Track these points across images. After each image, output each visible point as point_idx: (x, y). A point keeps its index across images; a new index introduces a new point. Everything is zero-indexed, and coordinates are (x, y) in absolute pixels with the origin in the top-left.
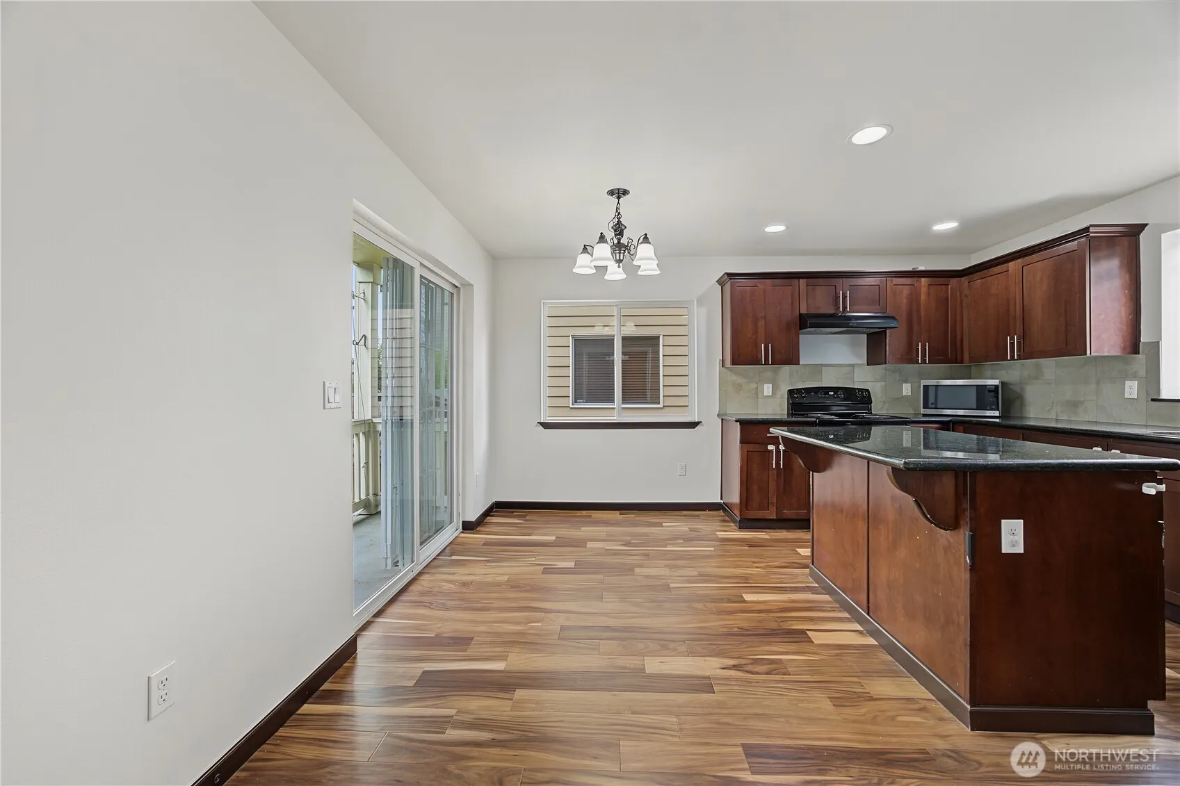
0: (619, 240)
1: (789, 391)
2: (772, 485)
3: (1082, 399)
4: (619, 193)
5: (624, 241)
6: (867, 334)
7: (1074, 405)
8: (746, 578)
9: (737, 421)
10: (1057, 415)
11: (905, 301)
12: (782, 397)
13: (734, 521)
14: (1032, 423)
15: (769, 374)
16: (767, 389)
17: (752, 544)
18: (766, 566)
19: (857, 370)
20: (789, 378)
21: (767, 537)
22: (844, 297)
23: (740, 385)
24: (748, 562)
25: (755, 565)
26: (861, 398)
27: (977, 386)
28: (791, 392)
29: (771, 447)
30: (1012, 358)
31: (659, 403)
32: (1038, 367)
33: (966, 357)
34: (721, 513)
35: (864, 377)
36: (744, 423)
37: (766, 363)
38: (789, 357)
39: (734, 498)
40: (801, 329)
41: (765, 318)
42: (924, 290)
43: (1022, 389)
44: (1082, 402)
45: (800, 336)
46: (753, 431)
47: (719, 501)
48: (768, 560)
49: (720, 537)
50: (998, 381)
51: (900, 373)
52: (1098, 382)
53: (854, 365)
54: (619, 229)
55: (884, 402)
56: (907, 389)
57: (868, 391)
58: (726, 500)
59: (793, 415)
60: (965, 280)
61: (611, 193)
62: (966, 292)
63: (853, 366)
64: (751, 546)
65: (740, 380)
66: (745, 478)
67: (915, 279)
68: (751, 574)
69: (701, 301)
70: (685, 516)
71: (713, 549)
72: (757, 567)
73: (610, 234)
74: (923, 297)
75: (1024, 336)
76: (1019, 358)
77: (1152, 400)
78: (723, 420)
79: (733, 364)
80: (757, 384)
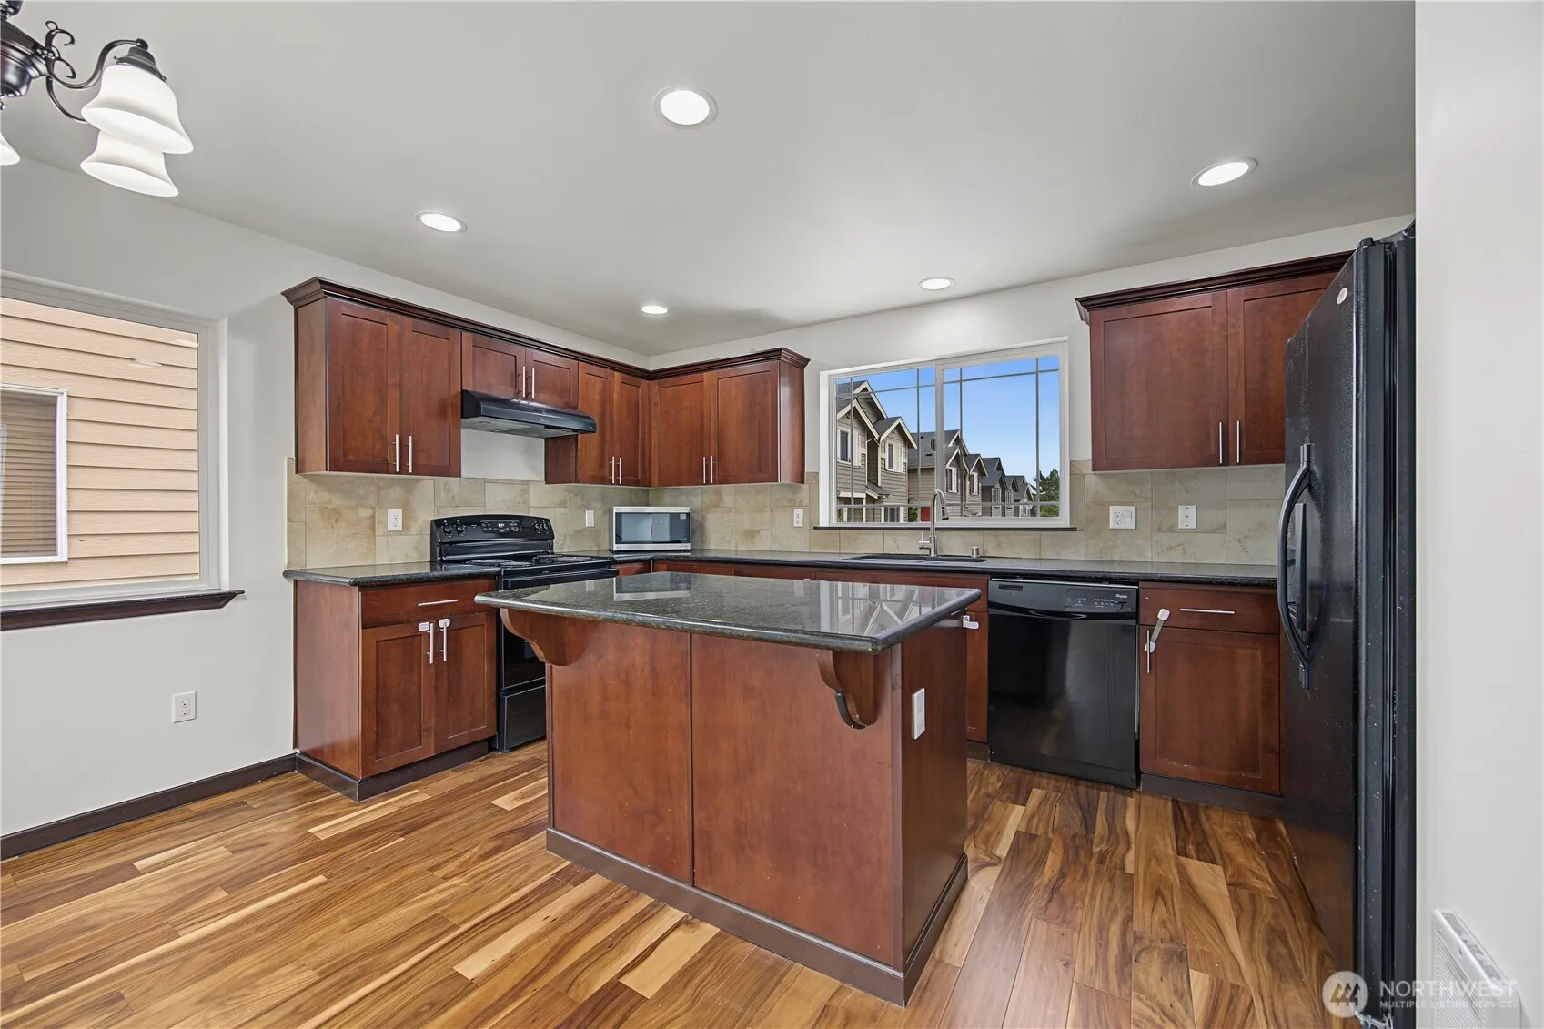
1: (434, 521)
2: (427, 696)
3: (758, 528)
6: (546, 439)
7: (752, 534)
8: (436, 921)
9: (353, 585)
10: (736, 546)
11: (597, 397)
12: (421, 532)
13: (340, 785)
14: (712, 555)
15: (396, 492)
16: (394, 518)
17: (408, 824)
18: (461, 866)
19: (532, 489)
20: (433, 500)
21: (426, 797)
22: (528, 377)
23: (336, 511)
24: (419, 873)
25: (439, 874)
26: (536, 531)
27: (671, 514)
28: (437, 523)
29: (423, 627)
30: (708, 482)
32: (719, 494)
33: (655, 479)
34: (298, 776)
35: (543, 501)
37: (404, 470)
38: (448, 466)
40: (462, 418)
41: (401, 386)
42: (616, 388)
43: (704, 518)
44: (758, 531)
45: (464, 432)
47: (292, 751)
48: (458, 848)
49: (323, 837)
50: (688, 508)
51: (583, 496)
52: (772, 511)
53: (528, 481)
55: (565, 536)
56: (589, 518)
57: (547, 521)
60: (654, 384)
62: (656, 399)
63: (526, 483)
64: (407, 832)
65: (337, 501)
67: (609, 371)
68: (443, 902)
69: (240, 325)
70: (200, 815)
71: (321, 878)
72: (446, 878)
74: (616, 397)
75: (720, 458)
76: (714, 483)
77: (815, 528)
78: (301, 583)
79: (335, 465)
80: (373, 508)
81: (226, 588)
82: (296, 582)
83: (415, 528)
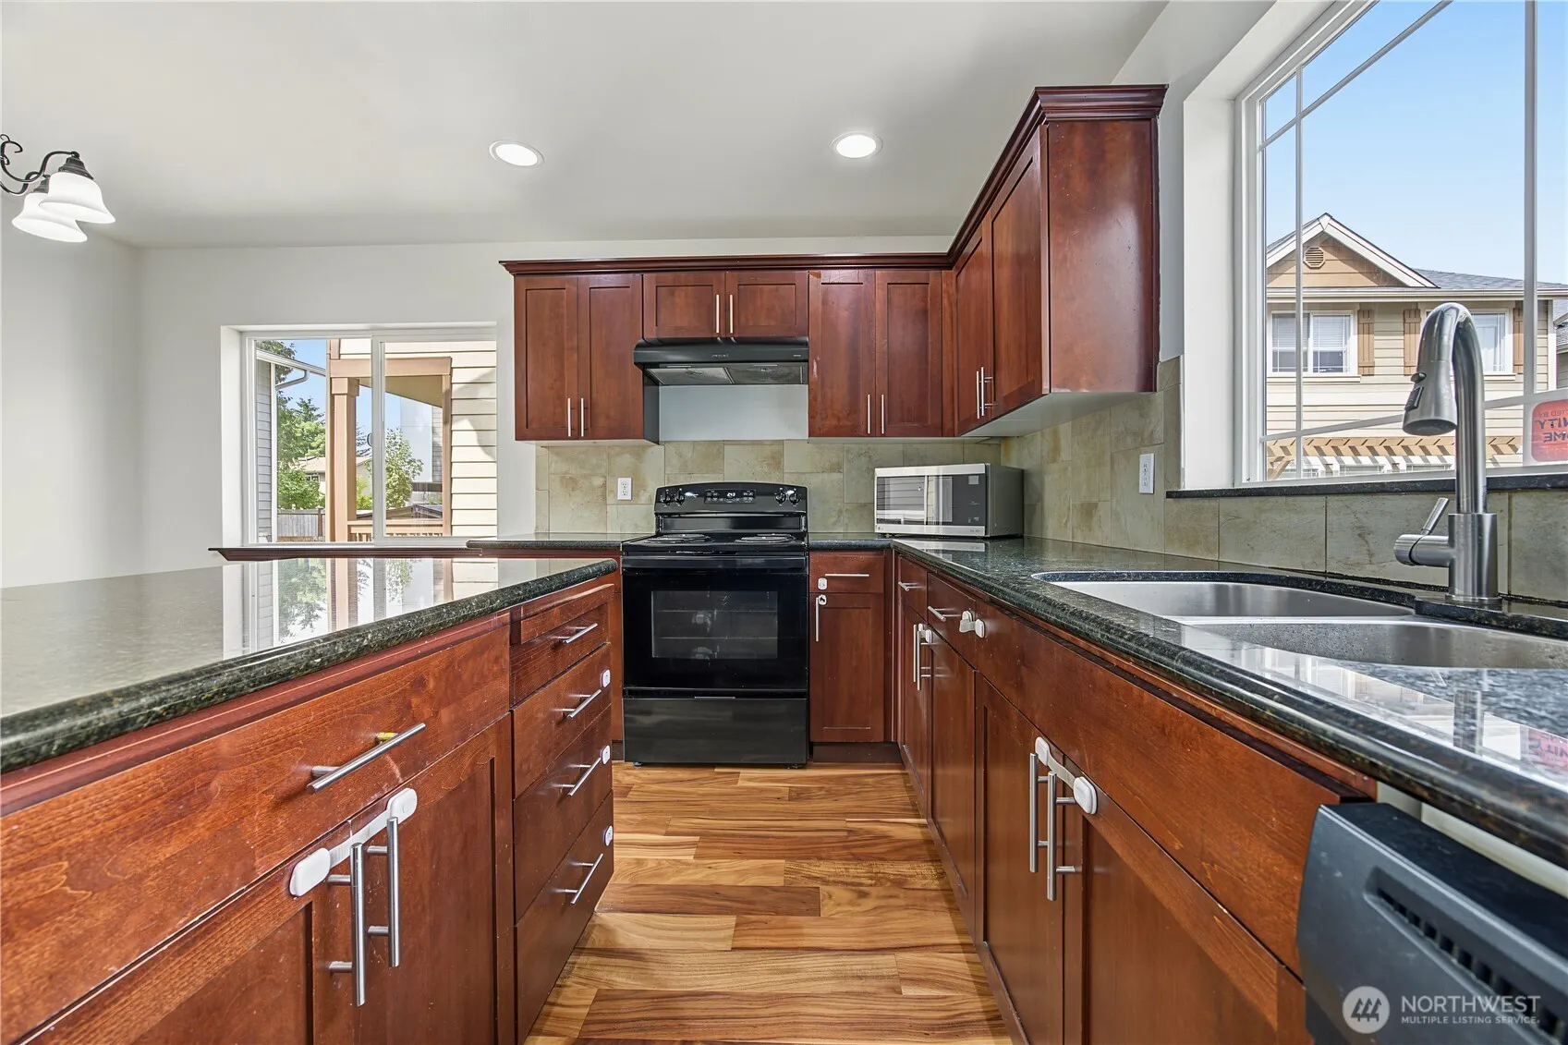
1: (659, 490)
3: (1097, 498)
7: (1089, 512)
11: (844, 314)
12: (647, 502)
16: (623, 487)
20: (663, 466)
22: (726, 308)
23: (573, 480)
27: (954, 476)
28: (662, 492)
30: (980, 416)
32: (1056, 437)
33: (957, 423)
35: (800, 464)
37: (575, 435)
42: (881, 293)
43: (1042, 483)
60: (953, 273)
62: (955, 295)
63: (781, 443)
65: (573, 471)
67: (865, 271)
74: (878, 308)
75: (995, 368)
77: (1169, 495)
80: (605, 477)
83: (642, 497)
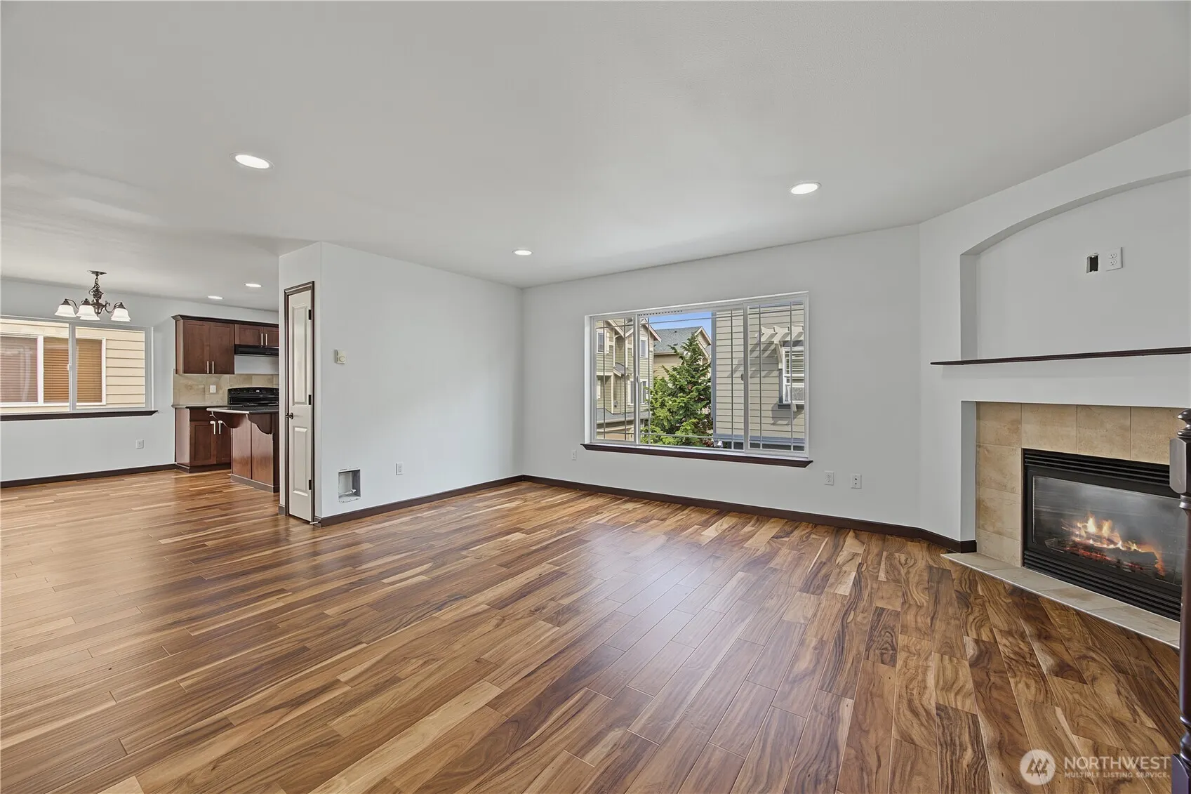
0: (97, 301)
1: (229, 390)
2: (213, 445)
4: (97, 273)
5: (101, 301)
9: (187, 408)
12: (223, 393)
13: (185, 473)
15: (213, 379)
16: (213, 389)
20: (229, 382)
21: (209, 473)
22: (264, 337)
23: (191, 386)
28: (230, 391)
29: (212, 422)
31: (101, 401)
34: (176, 469)
36: (192, 409)
37: (210, 372)
38: (230, 370)
39: (186, 459)
40: (235, 354)
41: (209, 345)
45: (235, 358)
46: (199, 414)
47: (174, 463)
54: (97, 293)
58: (178, 461)
59: (231, 404)
61: (93, 272)
63: (272, 375)
66: (193, 441)
73: (91, 299)
78: (177, 409)
79: (185, 372)
80: (205, 384)
81: (153, 410)
82: (176, 408)
83: (221, 392)
